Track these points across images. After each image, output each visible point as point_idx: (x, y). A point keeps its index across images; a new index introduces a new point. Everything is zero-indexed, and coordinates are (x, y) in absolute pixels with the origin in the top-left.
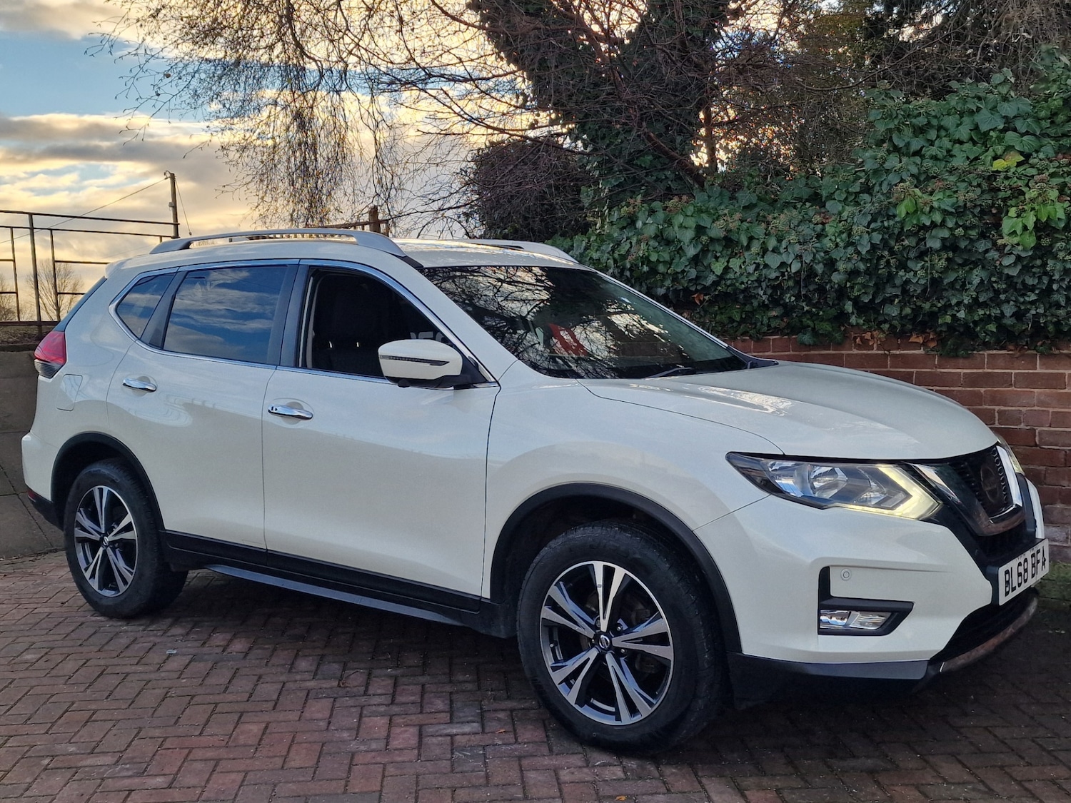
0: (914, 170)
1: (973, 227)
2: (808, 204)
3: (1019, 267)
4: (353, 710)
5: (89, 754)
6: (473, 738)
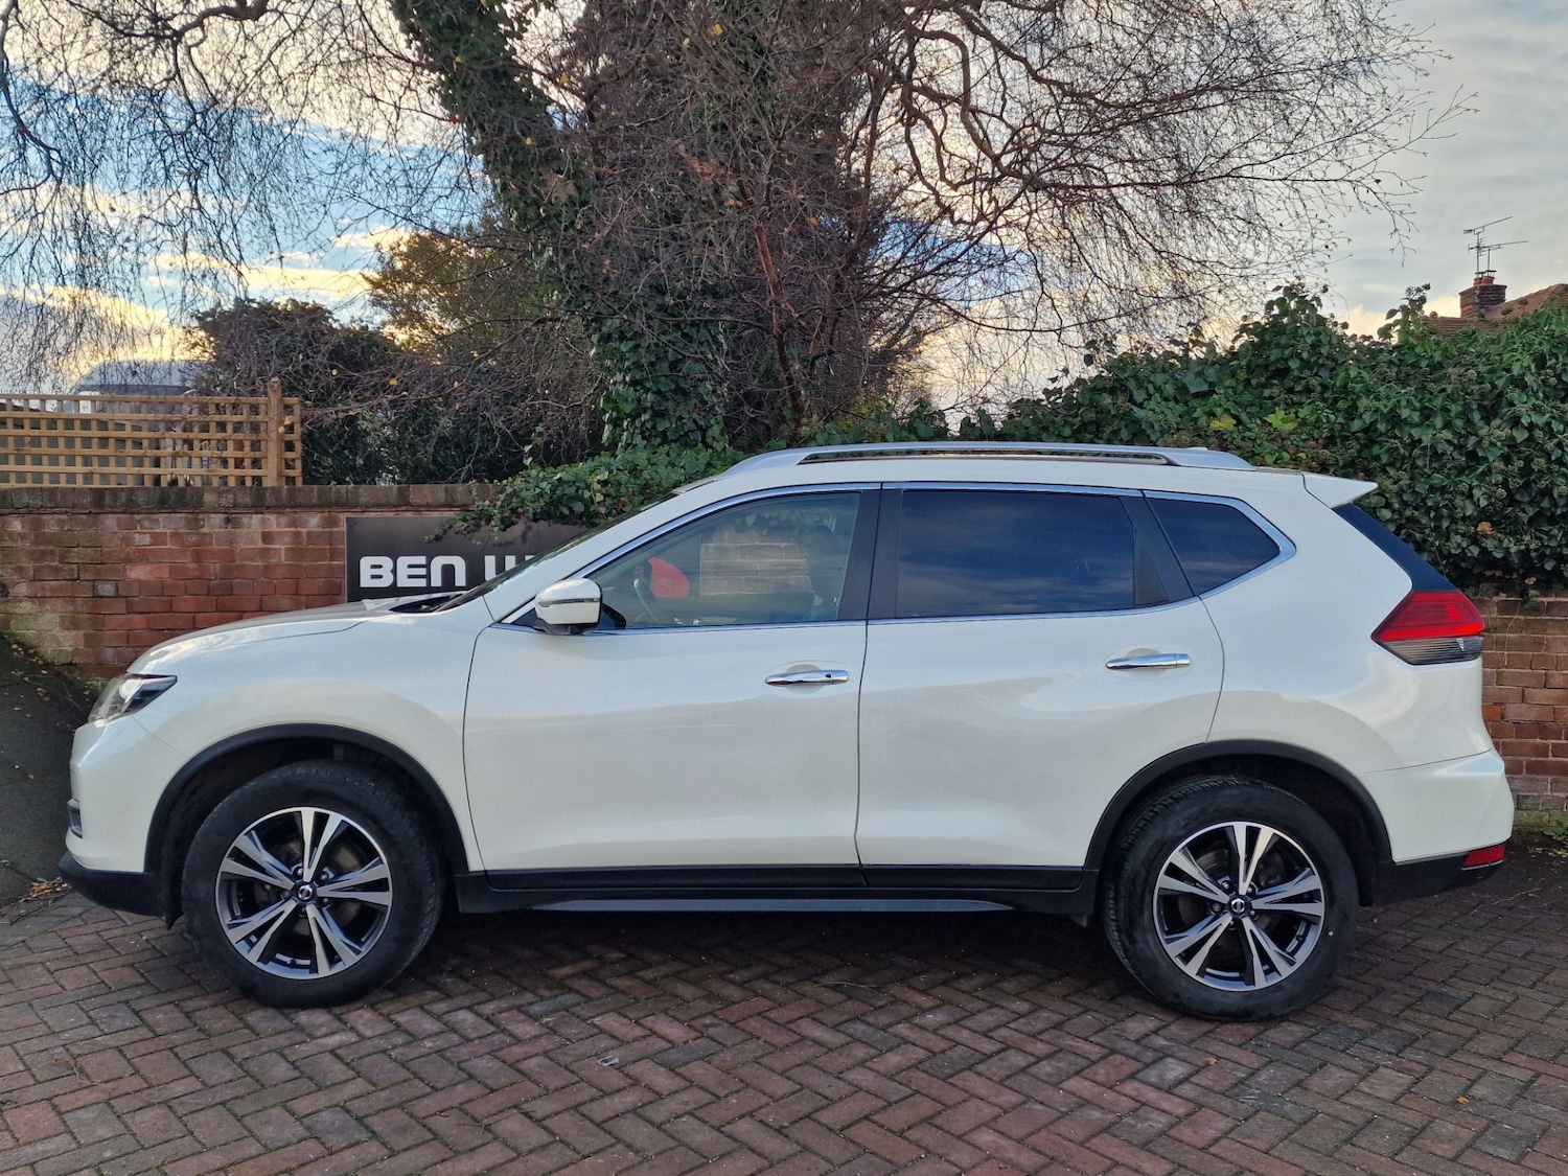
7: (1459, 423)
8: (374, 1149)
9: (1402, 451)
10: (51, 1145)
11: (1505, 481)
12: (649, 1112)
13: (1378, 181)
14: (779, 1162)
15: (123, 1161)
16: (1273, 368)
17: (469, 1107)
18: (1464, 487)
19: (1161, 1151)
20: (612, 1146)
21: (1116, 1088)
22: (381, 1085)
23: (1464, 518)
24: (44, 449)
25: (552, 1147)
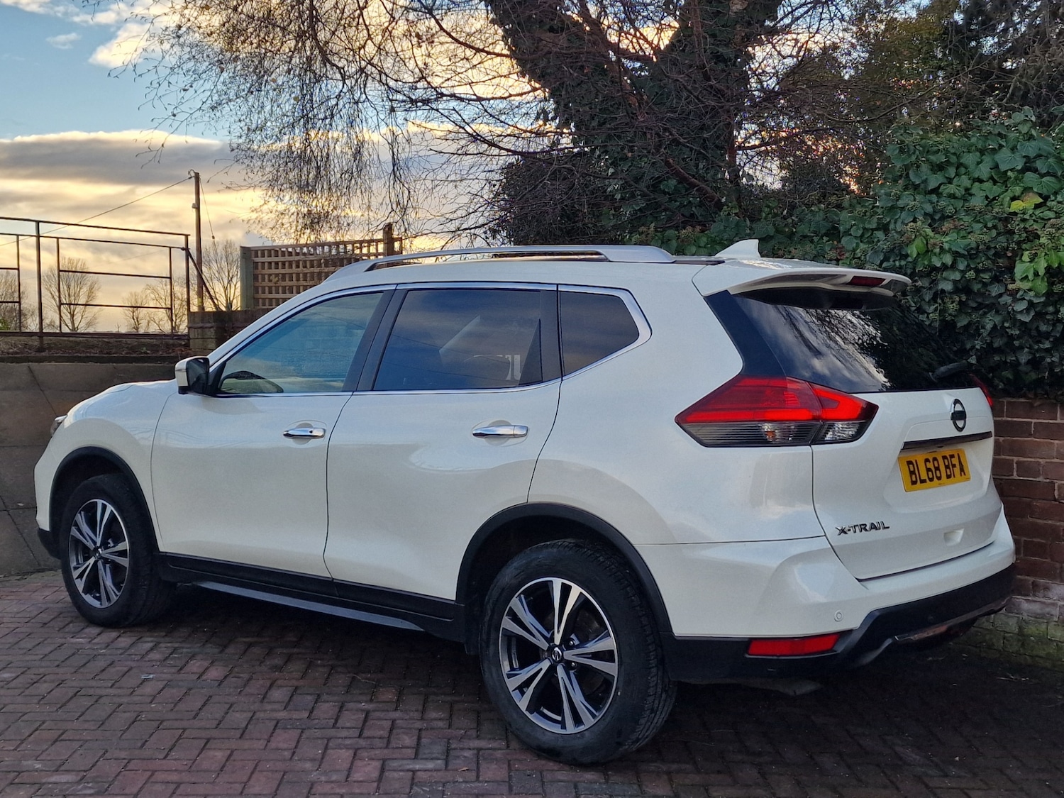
0: (929, 209)
1: (985, 270)
2: (825, 239)
3: (1032, 313)
4: (320, 742)
5: (54, 771)
6: (435, 774)
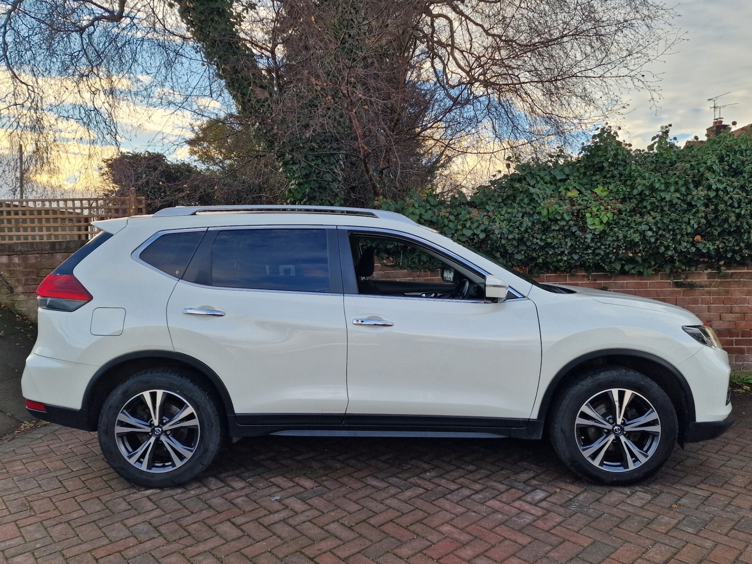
7: (683, 189)
8: (161, 541)
9: (657, 203)
10: (13, 542)
11: (706, 215)
12: (290, 521)
13: (643, 76)
14: (348, 542)
15: (44, 549)
16: (596, 167)
17: (206, 521)
18: (686, 219)
19: (528, 532)
20: (271, 536)
21: (511, 504)
22: (168, 511)
23: (687, 234)
24: (28, 224)
25: (243, 538)
